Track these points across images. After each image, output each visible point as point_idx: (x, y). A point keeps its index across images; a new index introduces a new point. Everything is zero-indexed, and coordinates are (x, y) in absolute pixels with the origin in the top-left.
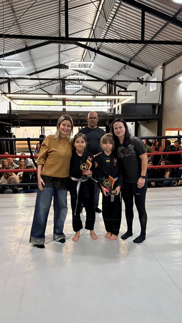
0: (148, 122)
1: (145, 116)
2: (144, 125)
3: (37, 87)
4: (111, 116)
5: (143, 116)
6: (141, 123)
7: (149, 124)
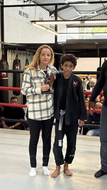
3: (101, 12)
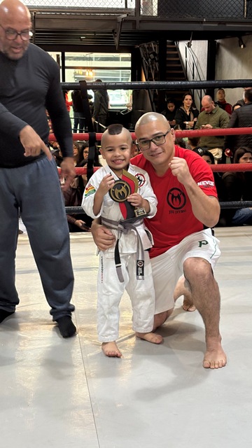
0: (241, 42)
1: (225, 23)
2: (232, 49)
4: (124, 21)
5: (220, 23)
6: (222, 45)
7: (244, 46)
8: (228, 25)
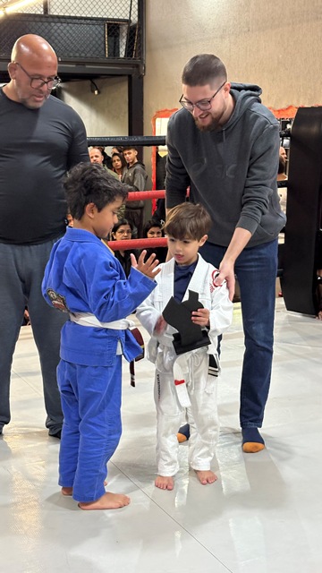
0: (94, 87)
5: (78, 63)
6: (65, 90)
7: (99, 92)
8: (87, 67)
